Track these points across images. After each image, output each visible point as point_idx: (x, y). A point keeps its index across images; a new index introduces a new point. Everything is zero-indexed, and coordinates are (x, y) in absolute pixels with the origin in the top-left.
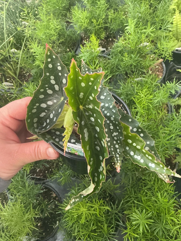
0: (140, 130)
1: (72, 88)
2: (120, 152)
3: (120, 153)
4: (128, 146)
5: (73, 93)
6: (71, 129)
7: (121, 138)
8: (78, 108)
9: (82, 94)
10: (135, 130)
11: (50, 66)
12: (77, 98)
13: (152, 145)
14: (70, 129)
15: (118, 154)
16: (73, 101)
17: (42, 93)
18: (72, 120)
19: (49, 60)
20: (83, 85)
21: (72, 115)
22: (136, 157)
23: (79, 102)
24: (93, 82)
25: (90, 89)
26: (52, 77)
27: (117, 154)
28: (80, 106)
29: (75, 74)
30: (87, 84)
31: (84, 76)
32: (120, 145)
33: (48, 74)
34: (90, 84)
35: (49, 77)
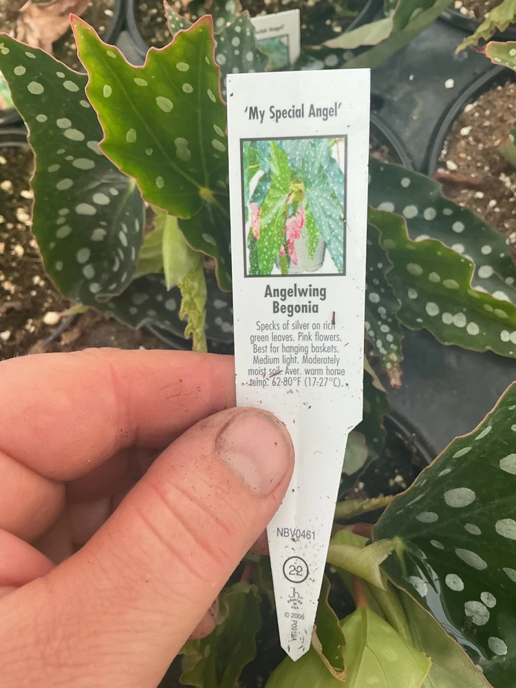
0: (447, 212)
1: (131, 136)
2: (388, 315)
3: (390, 320)
4: (413, 286)
5: (149, 152)
6: (200, 284)
7: (380, 266)
8: (197, 202)
9: (180, 141)
10: (429, 214)
11: (35, 88)
12: (174, 166)
13: (502, 255)
14: (196, 285)
15: (385, 322)
16: (160, 183)
17: (61, 175)
18: (190, 253)
19: (20, 71)
20: (165, 104)
21: (179, 234)
22: (447, 318)
23: (188, 178)
24: (191, 77)
25: (199, 111)
26: (63, 123)
27: (379, 323)
28: (198, 190)
29: (116, 77)
30: (177, 94)
31: (143, 67)
32: (383, 290)
33: (42, 118)
34: (187, 88)
35: (51, 124)
